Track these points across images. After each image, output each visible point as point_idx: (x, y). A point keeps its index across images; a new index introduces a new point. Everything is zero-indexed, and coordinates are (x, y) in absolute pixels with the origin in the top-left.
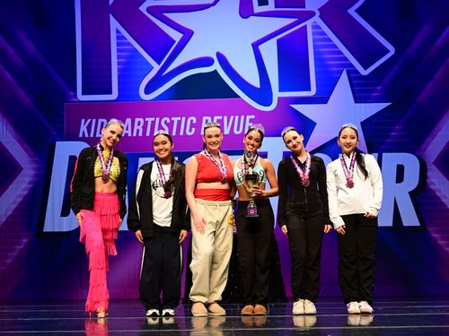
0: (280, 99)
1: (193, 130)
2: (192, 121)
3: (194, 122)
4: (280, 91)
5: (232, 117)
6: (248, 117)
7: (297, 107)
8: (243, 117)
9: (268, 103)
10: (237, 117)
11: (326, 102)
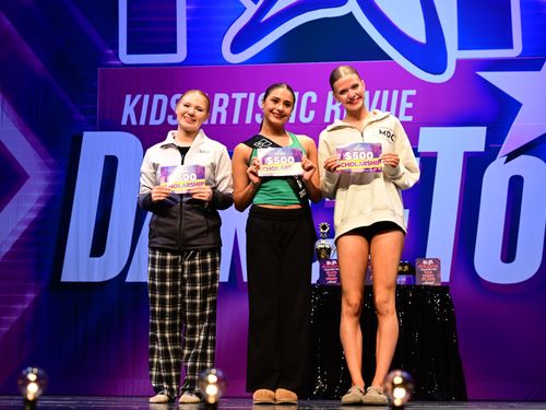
0: (460, 62)
1: (312, 113)
2: (309, 99)
3: (314, 100)
4: (460, 49)
5: (378, 93)
6: (406, 93)
7: (489, 76)
8: (395, 93)
9: (440, 70)
10: (386, 93)
11: (538, 68)
